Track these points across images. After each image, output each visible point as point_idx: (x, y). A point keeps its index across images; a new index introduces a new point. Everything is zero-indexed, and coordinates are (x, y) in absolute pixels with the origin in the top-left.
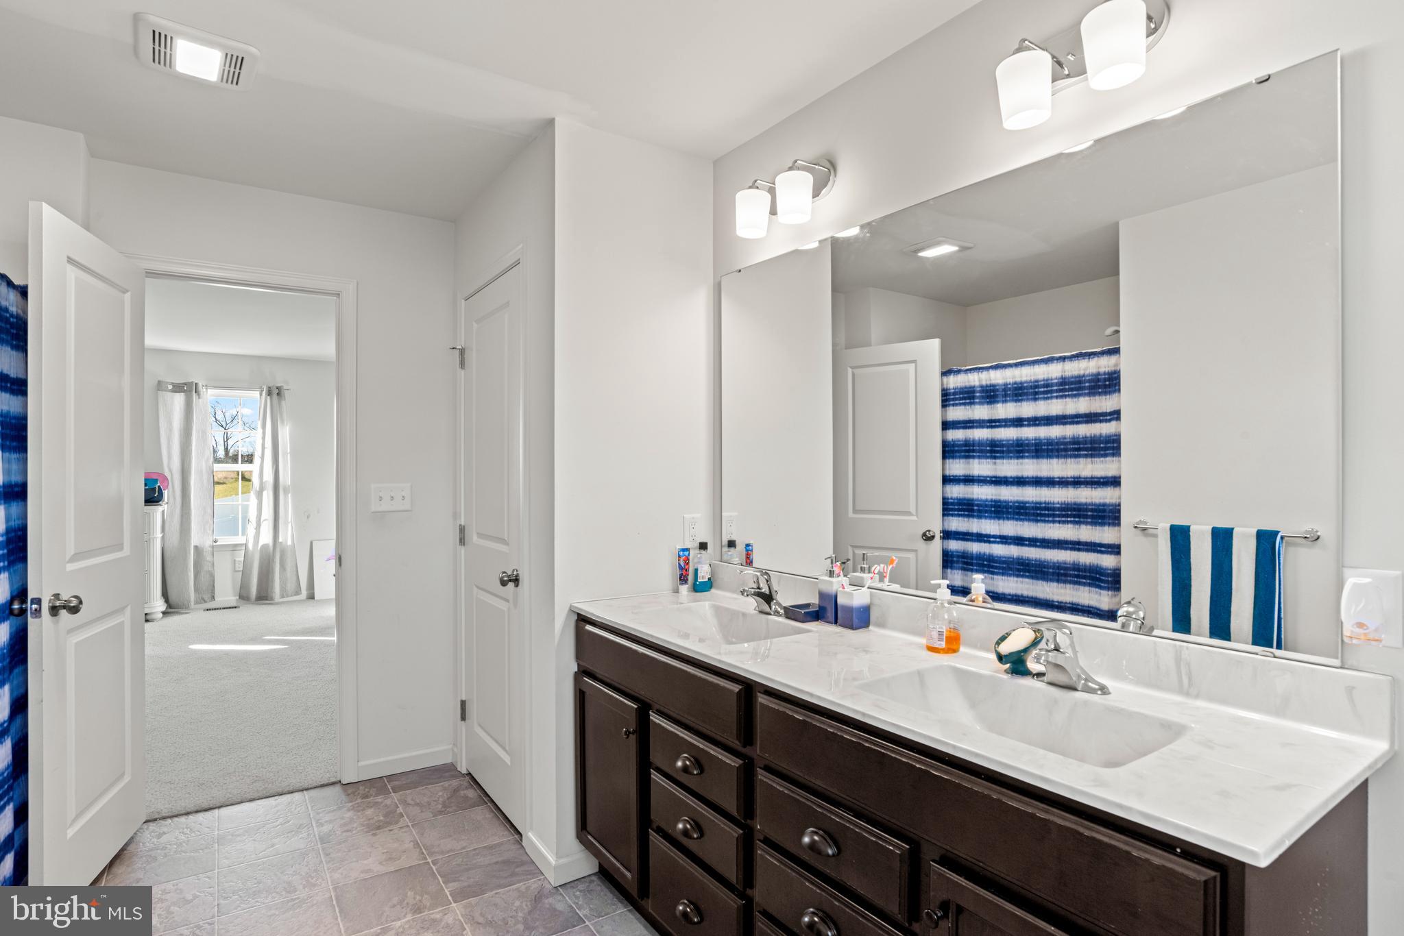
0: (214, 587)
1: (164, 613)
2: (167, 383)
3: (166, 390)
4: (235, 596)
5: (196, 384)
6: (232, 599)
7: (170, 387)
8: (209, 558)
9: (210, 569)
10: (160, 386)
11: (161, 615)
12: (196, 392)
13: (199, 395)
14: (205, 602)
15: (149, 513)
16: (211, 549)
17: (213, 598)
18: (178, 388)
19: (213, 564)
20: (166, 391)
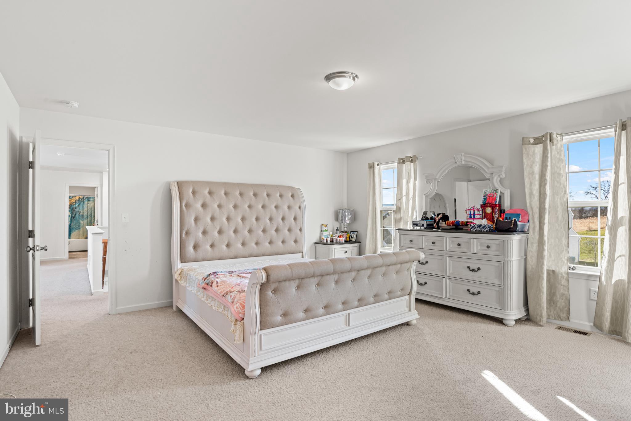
0: (569, 309)
1: (518, 321)
2: (529, 138)
3: (530, 143)
4: (590, 322)
5: (550, 134)
6: (586, 325)
7: (532, 141)
8: (564, 283)
9: (566, 293)
10: (525, 141)
11: (514, 323)
12: (550, 141)
13: (553, 142)
14: (561, 320)
15: (505, 240)
16: (566, 275)
17: (568, 319)
18: (538, 141)
19: (569, 289)
20: (528, 144)
